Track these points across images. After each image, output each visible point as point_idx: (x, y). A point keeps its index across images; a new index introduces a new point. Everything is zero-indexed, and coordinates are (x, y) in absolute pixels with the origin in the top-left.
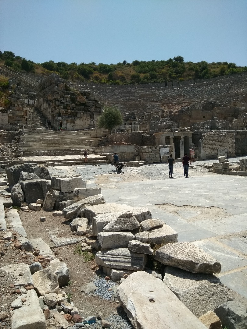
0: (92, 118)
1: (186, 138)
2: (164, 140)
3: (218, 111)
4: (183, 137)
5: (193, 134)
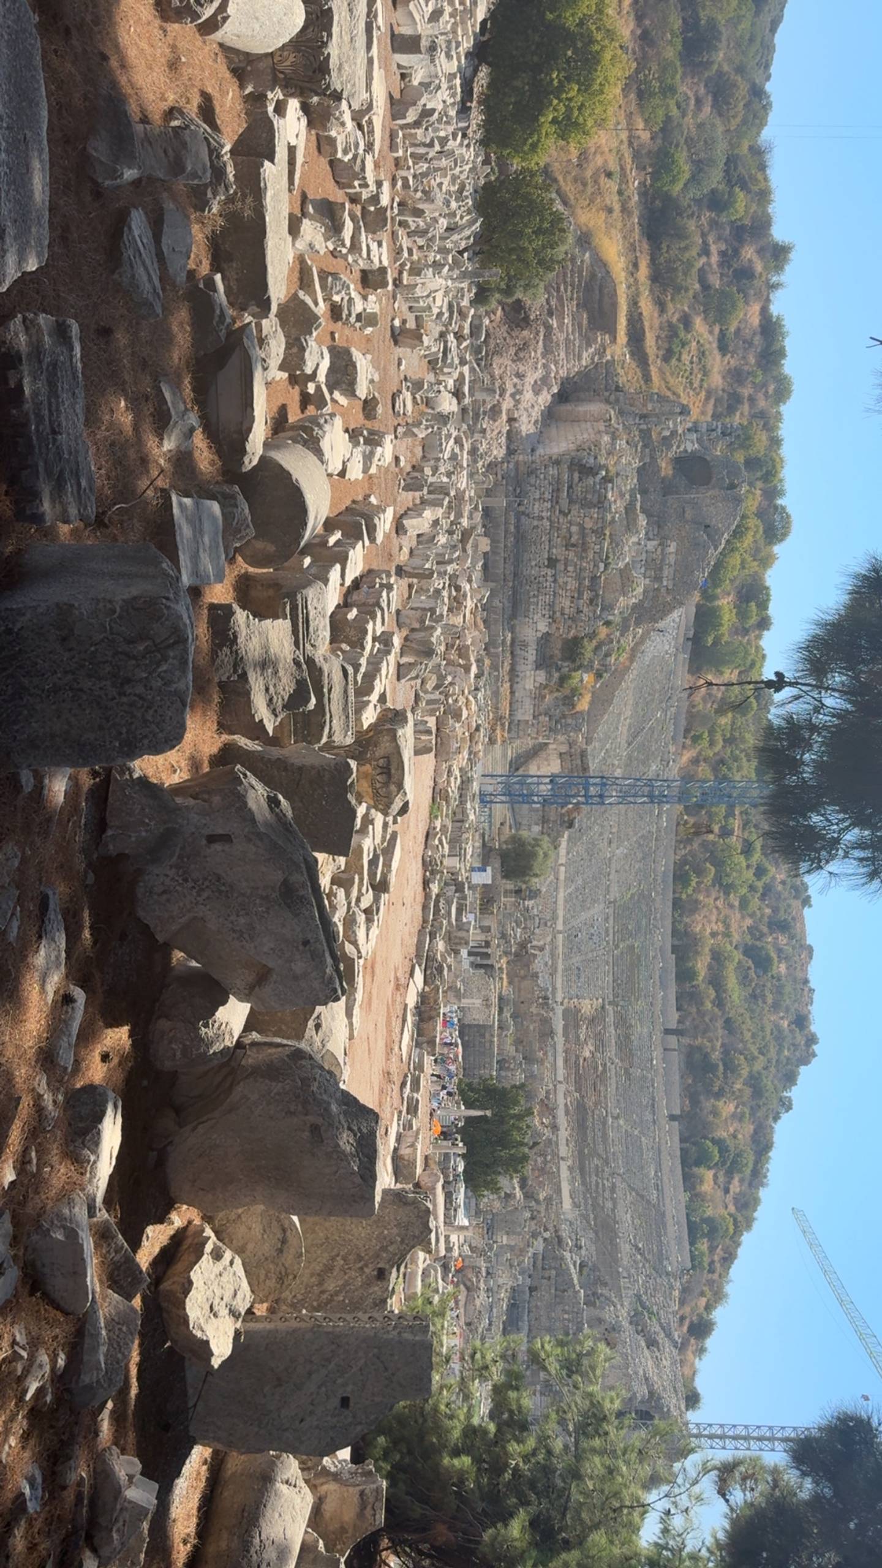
1: (486, 956)
2: (486, 923)
3: (531, 1028)
4: (489, 951)
5: (492, 966)
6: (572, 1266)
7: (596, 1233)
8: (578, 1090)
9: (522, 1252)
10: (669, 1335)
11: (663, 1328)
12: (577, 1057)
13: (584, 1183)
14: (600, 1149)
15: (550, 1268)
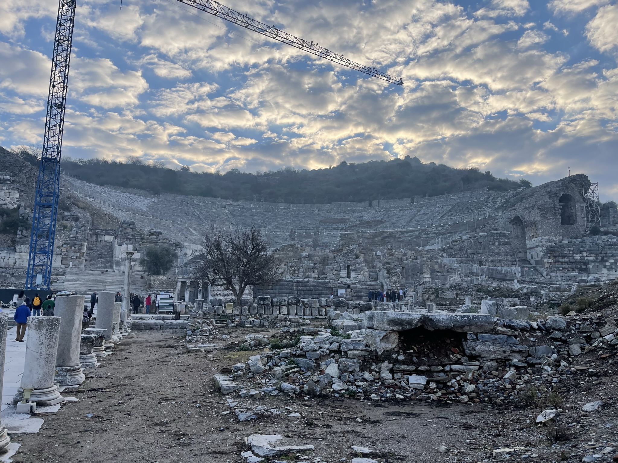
14: (417, 233)
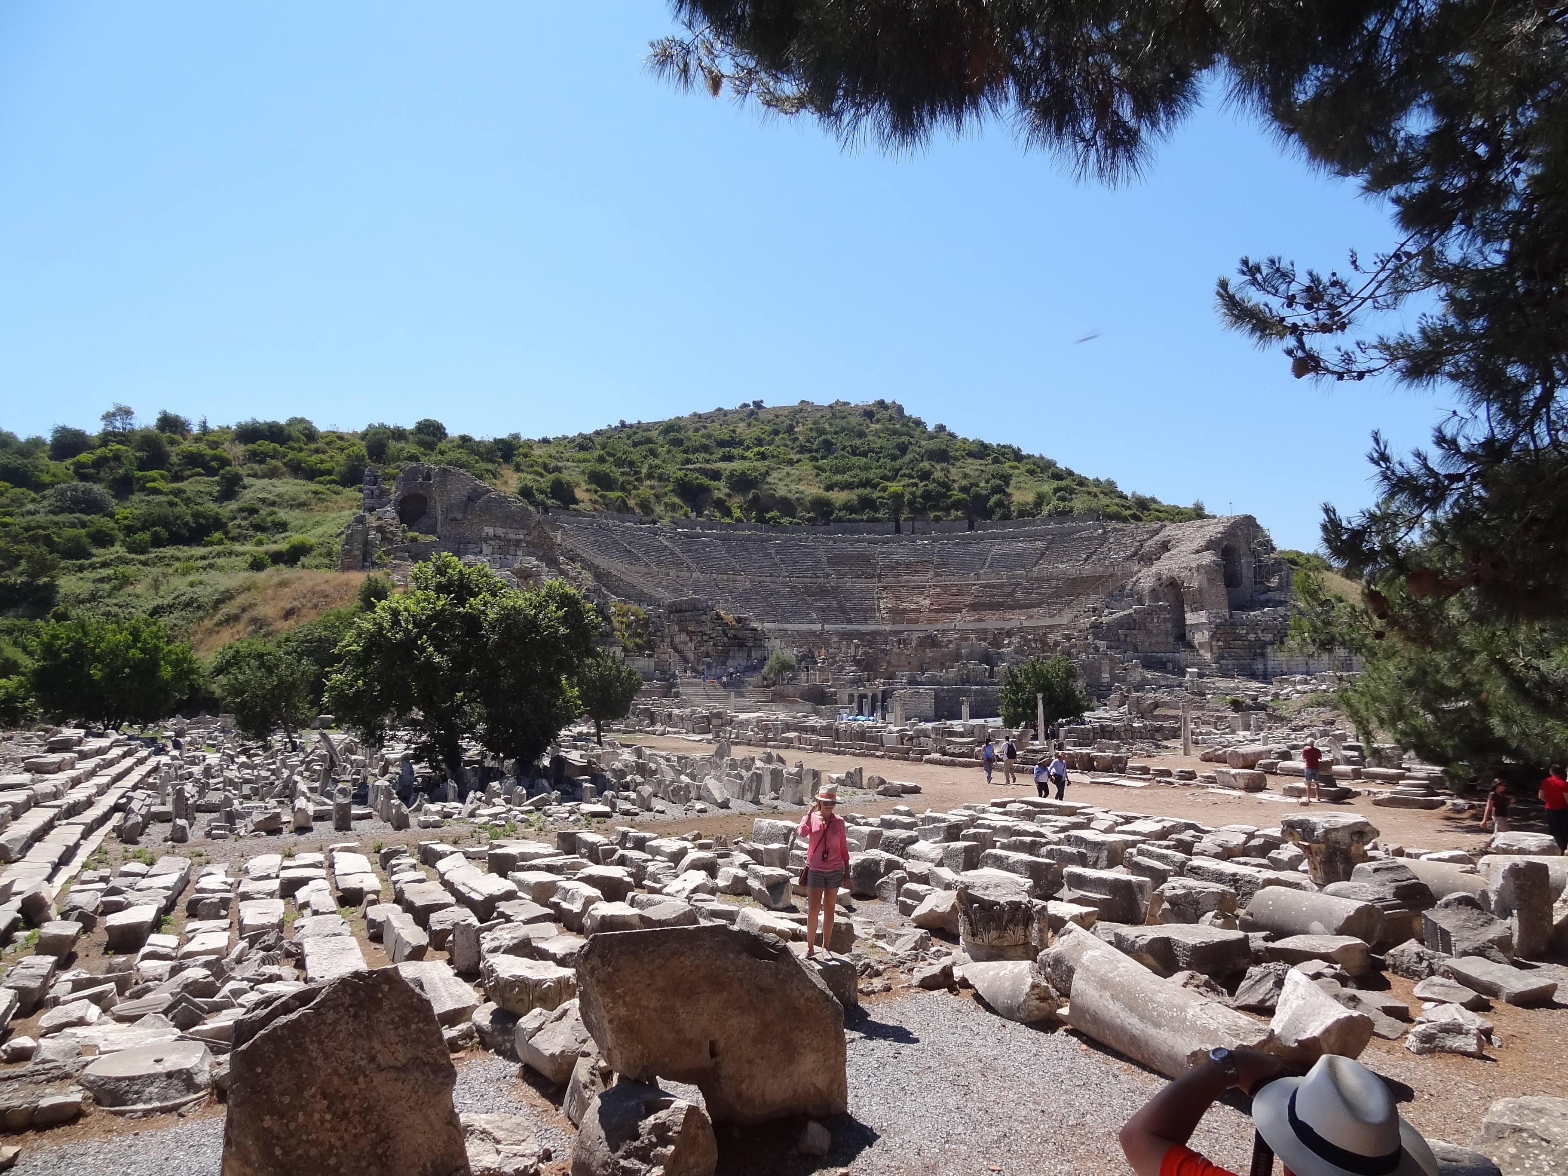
0: (749, 656)
1: (874, 696)
2: (846, 698)
4: (870, 695)
6: (1114, 616)
7: (1079, 594)
8: (960, 611)
9: (1112, 659)
10: (1156, 532)
11: (1152, 537)
12: (931, 611)
13: (1039, 605)
15: (1118, 634)
